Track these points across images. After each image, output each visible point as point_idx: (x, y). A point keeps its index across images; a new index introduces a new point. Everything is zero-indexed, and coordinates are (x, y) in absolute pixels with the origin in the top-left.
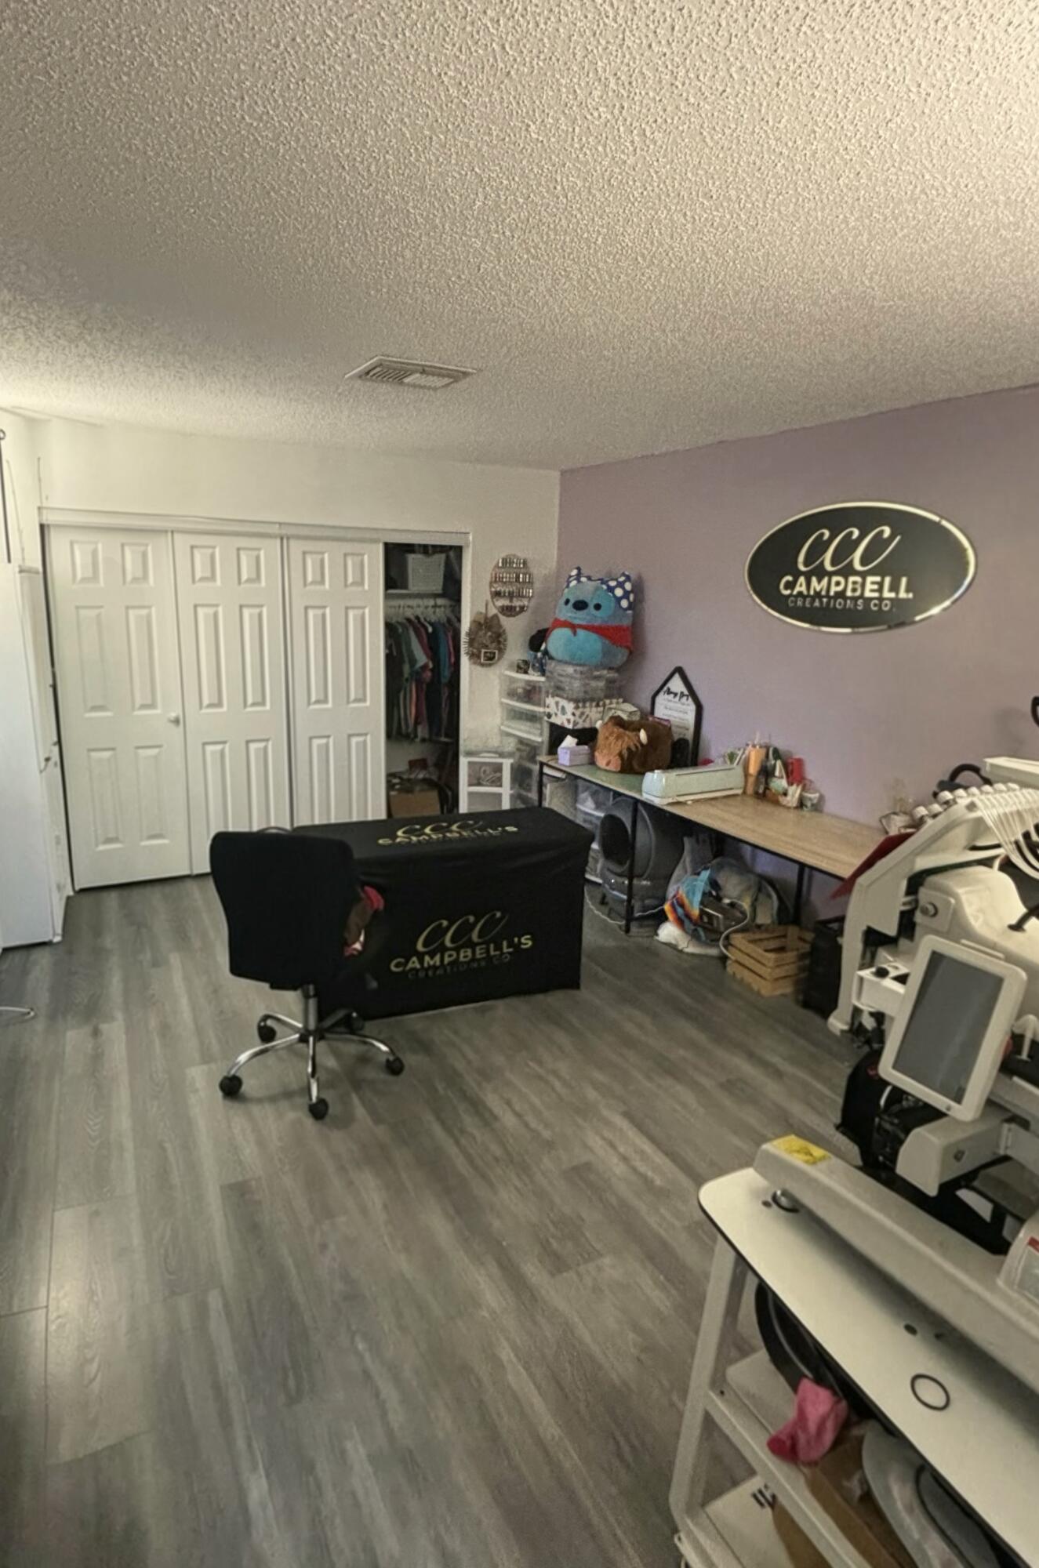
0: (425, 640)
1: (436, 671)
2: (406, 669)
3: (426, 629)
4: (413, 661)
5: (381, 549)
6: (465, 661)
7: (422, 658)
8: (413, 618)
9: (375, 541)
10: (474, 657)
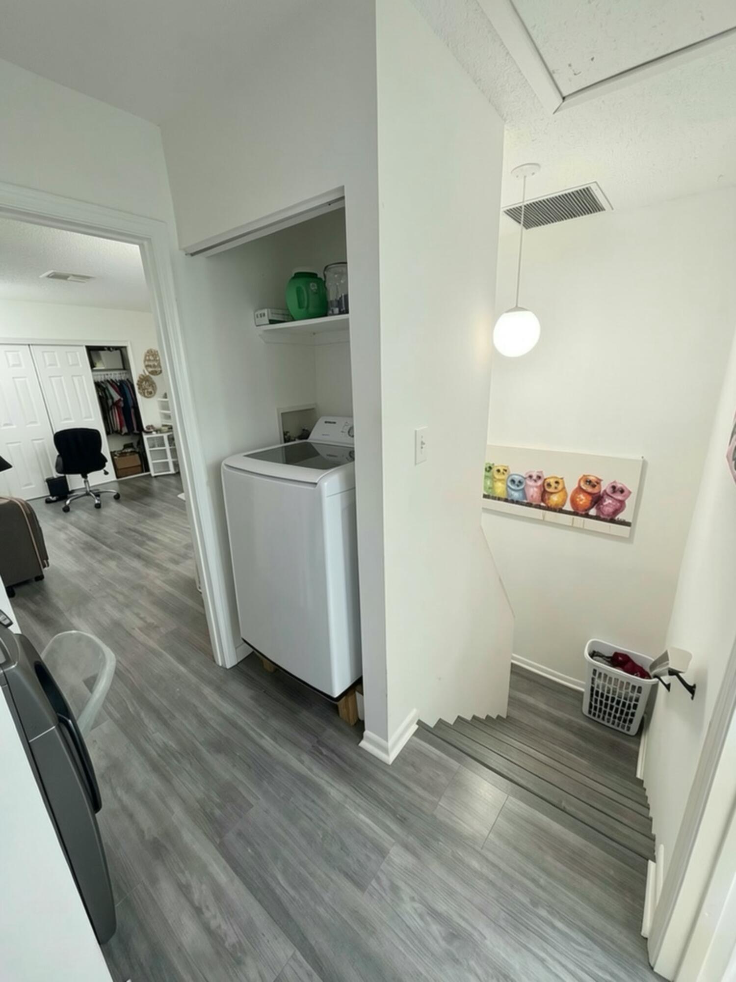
0: (118, 389)
1: (126, 401)
2: (110, 402)
3: (116, 384)
4: (112, 398)
5: (85, 349)
6: (139, 397)
7: (116, 397)
8: (109, 379)
9: (82, 346)
10: (143, 394)
